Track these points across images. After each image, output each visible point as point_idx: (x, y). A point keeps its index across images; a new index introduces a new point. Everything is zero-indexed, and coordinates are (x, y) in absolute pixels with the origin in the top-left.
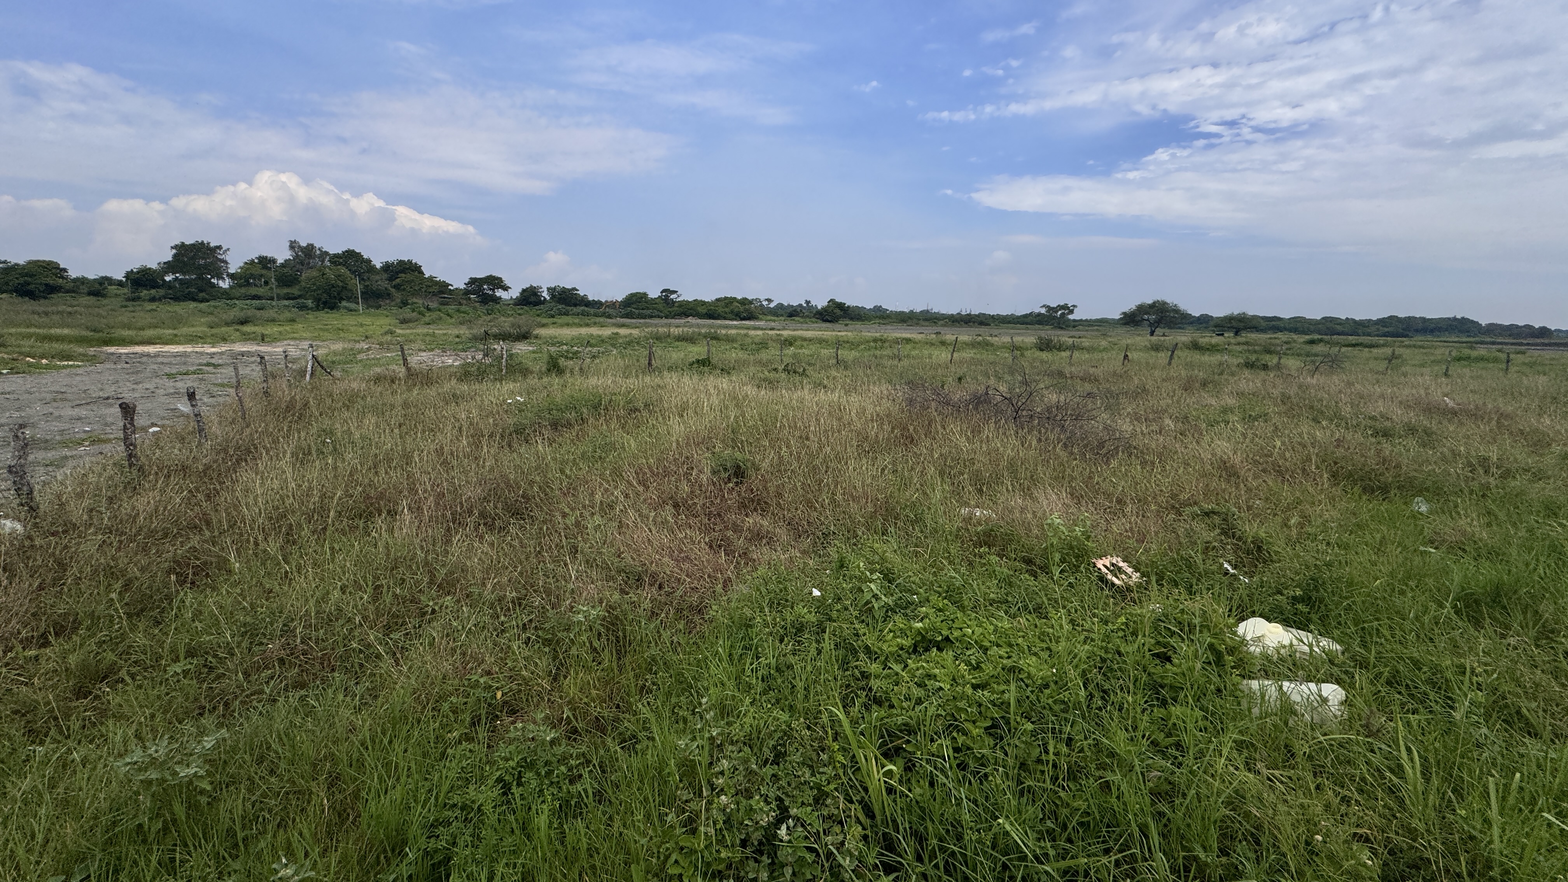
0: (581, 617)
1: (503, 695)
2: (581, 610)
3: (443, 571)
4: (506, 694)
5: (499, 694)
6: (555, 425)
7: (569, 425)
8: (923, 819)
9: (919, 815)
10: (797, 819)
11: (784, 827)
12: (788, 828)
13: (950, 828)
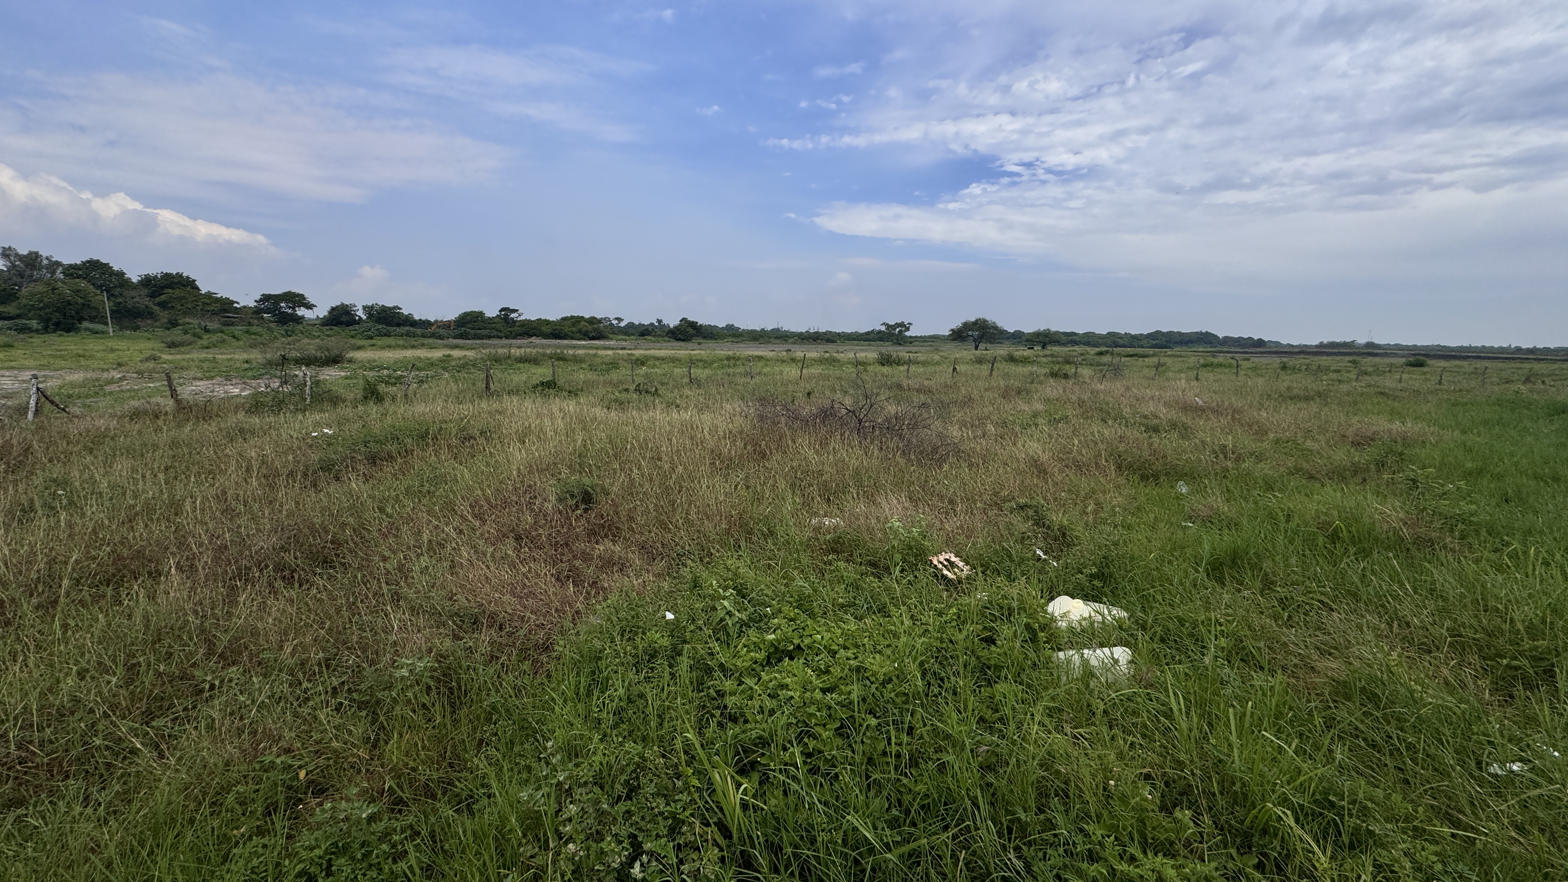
0: (405, 672)
1: (307, 774)
2: (404, 664)
3: (225, 638)
4: (311, 771)
5: (302, 774)
6: (373, 460)
7: (390, 458)
8: (779, 830)
9: (775, 826)
10: (651, 853)
11: (637, 865)
12: (642, 865)
13: (804, 834)
